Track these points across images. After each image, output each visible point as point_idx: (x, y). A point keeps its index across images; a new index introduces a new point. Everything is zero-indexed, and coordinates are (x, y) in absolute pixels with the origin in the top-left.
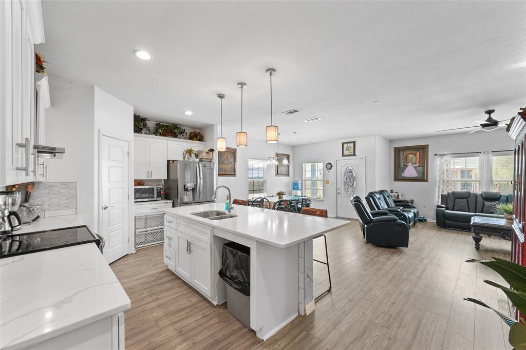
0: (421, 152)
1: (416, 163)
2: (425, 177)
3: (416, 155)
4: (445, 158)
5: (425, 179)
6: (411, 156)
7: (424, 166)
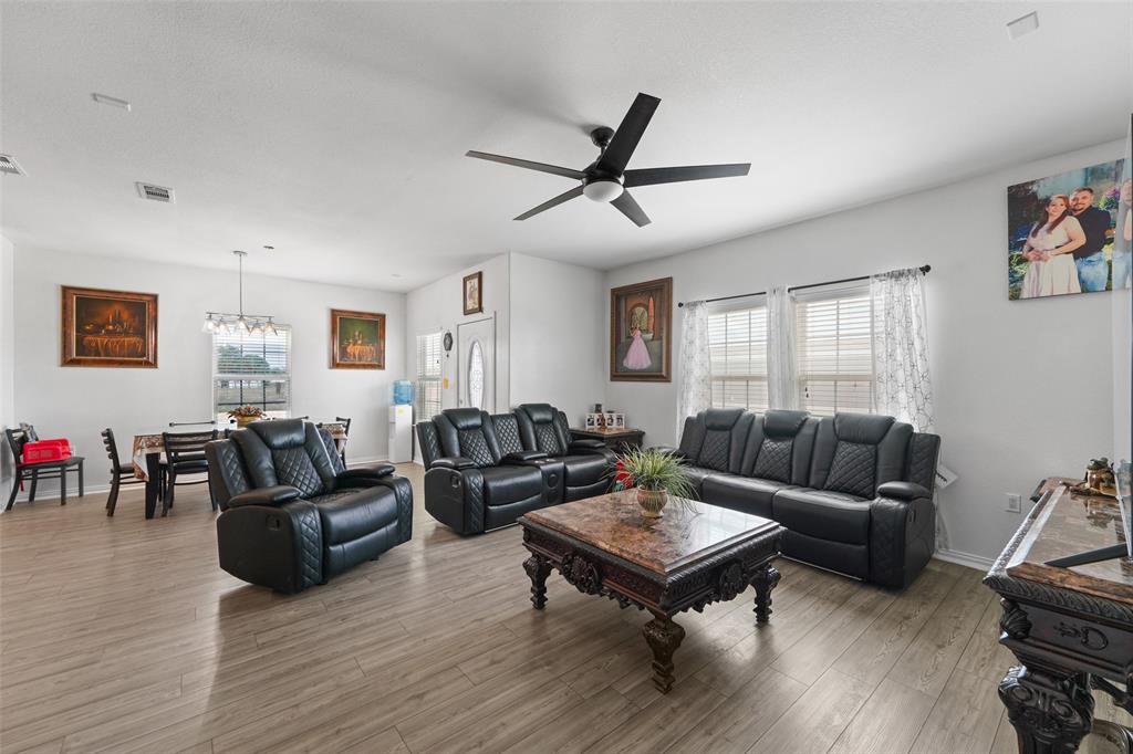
0: (658, 299)
1: (647, 331)
2: (664, 369)
3: (647, 308)
4: (699, 311)
5: (664, 373)
6: (639, 310)
7: (661, 338)
